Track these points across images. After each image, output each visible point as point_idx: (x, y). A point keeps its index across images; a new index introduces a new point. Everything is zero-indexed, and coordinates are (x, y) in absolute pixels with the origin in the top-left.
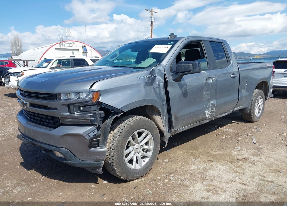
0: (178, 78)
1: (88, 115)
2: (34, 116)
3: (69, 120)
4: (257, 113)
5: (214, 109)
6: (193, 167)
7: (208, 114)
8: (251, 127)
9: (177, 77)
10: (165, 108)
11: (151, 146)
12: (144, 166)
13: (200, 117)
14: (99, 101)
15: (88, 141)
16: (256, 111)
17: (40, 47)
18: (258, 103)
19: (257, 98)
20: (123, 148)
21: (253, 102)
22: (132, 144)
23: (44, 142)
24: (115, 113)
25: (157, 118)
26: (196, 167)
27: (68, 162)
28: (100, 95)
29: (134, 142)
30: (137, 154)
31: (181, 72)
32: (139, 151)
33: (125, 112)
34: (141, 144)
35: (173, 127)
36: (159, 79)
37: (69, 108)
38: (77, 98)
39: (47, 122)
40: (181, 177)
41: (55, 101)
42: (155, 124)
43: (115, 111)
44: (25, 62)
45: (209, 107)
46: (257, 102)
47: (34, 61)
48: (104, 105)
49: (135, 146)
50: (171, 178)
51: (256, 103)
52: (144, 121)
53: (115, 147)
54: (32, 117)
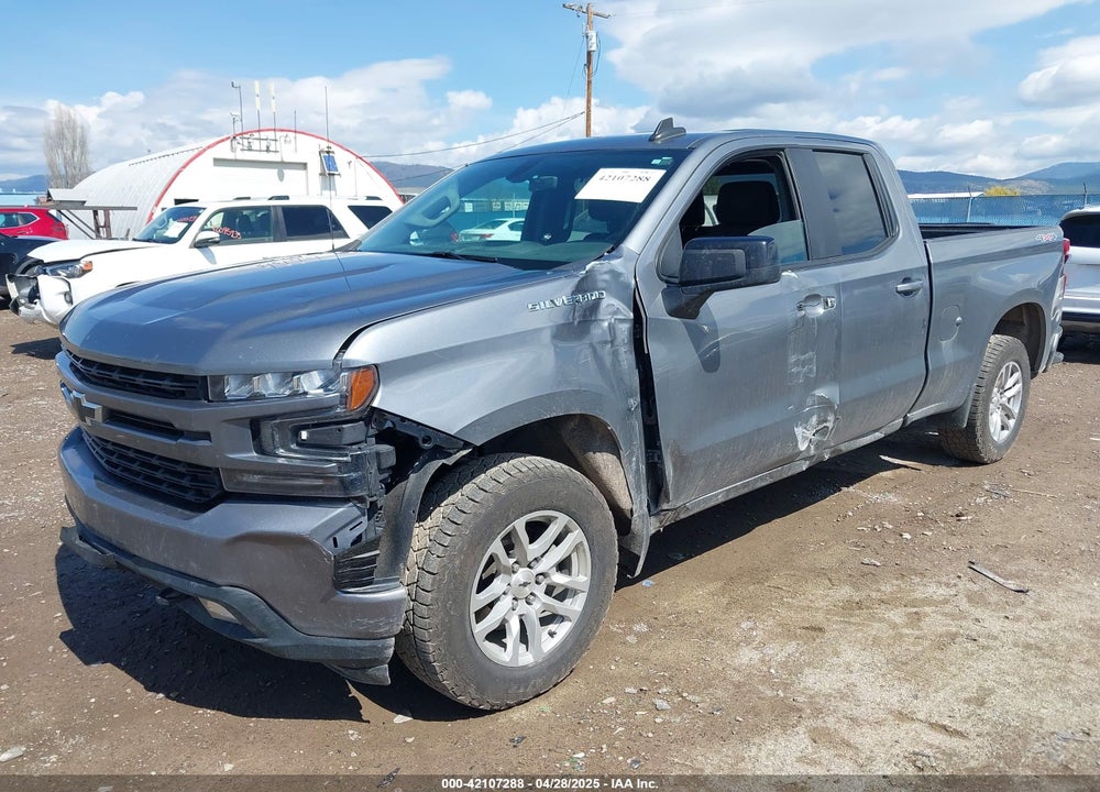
0: (687, 304)
1: (331, 461)
2: (121, 456)
3: (256, 479)
4: (999, 427)
5: (831, 418)
6: (747, 656)
7: (805, 438)
8: (972, 485)
9: (684, 299)
10: (637, 425)
11: (580, 577)
12: (553, 653)
13: (775, 453)
14: (375, 404)
15: (330, 563)
16: (995, 419)
17: (156, 155)
18: (1003, 390)
19: (1000, 368)
20: (467, 587)
21: (984, 383)
22: (505, 567)
23: (161, 562)
24: (439, 452)
25: (603, 461)
26: (756, 656)
27: (256, 640)
28: (376, 384)
29: (512, 561)
30: (522, 607)
31: (701, 282)
32: (532, 594)
33: (475, 447)
34: (541, 567)
35: (667, 496)
36: (611, 309)
37: (256, 435)
38: (287, 393)
39: (172, 485)
40: (697, 699)
41: (203, 406)
42: (595, 490)
43: (440, 443)
44: (101, 213)
45: (810, 414)
46: (997, 382)
47: (135, 209)
48: (396, 419)
49: (514, 576)
50: (659, 703)
51: (995, 390)
52: (551, 477)
53: (434, 580)
54: (114, 459)
